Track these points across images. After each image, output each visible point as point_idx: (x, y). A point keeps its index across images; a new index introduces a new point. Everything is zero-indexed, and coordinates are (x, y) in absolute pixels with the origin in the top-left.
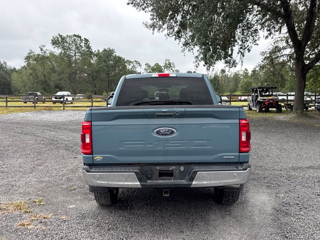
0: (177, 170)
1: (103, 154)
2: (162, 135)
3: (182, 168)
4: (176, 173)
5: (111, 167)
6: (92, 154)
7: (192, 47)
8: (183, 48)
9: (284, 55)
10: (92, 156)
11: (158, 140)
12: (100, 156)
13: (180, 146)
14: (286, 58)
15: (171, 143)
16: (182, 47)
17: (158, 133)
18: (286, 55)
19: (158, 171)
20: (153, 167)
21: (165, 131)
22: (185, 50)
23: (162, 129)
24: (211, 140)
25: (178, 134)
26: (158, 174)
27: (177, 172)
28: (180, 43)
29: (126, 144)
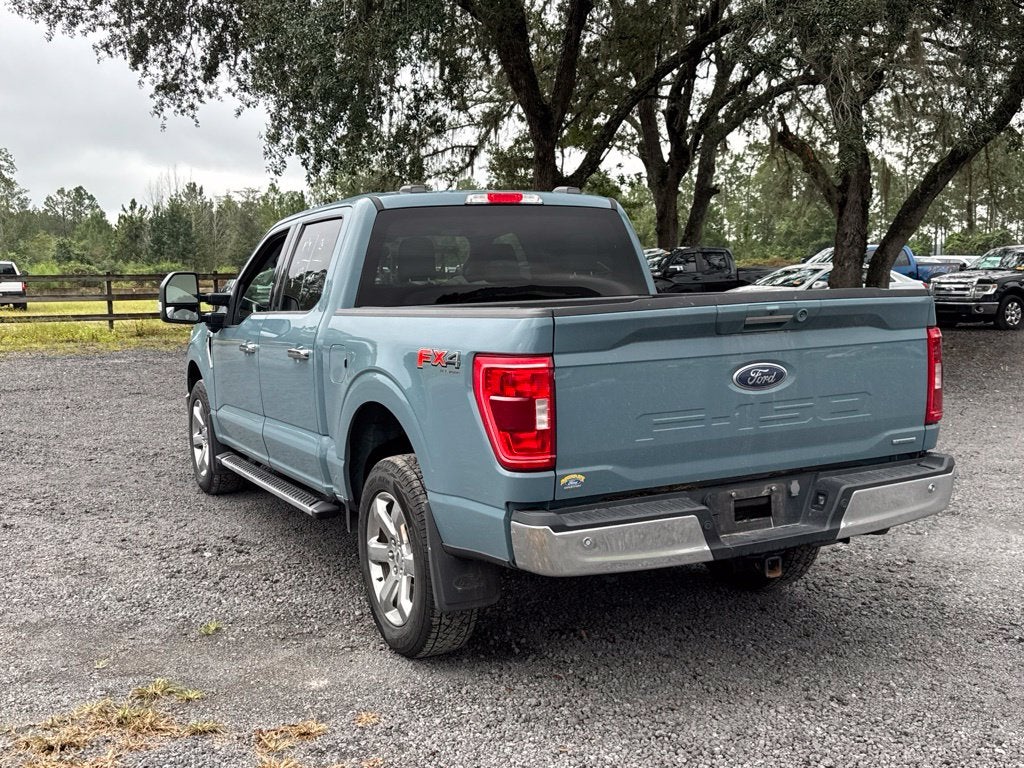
0: (781, 495)
1: (585, 465)
2: (755, 386)
3: (795, 487)
4: (779, 504)
5: (606, 507)
6: (553, 468)
7: (191, 100)
8: (158, 98)
9: (456, 147)
10: (552, 473)
11: (744, 403)
12: (577, 474)
13: (796, 417)
14: (458, 159)
15: (777, 410)
16: (152, 96)
17: (743, 380)
18: (459, 146)
19: (732, 504)
20: (722, 493)
21: (763, 374)
22: (165, 108)
23: (755, 370)
24: (870, 394)
25: (796, 381)
26: (733, 514)
27: (780, 499)
28: (143, 80)
29: (657, 424)
